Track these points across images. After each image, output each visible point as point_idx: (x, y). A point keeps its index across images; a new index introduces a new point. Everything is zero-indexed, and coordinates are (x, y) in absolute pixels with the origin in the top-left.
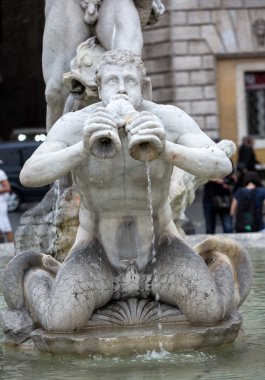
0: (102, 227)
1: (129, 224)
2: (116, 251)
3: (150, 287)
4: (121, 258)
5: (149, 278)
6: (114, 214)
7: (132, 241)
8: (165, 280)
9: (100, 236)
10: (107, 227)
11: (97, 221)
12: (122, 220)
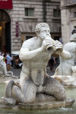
0: (32, 73)
1: (39, 72)
2: (36, 80)
3: (45, 90)
4: (37, 82)
5: (45, 87)
6: (35, 69)
7: (40, 77)
8: (51, 88)
9: (31, 76)
10: (34, 73)
11: (30, 72)
12: (38, 71)
